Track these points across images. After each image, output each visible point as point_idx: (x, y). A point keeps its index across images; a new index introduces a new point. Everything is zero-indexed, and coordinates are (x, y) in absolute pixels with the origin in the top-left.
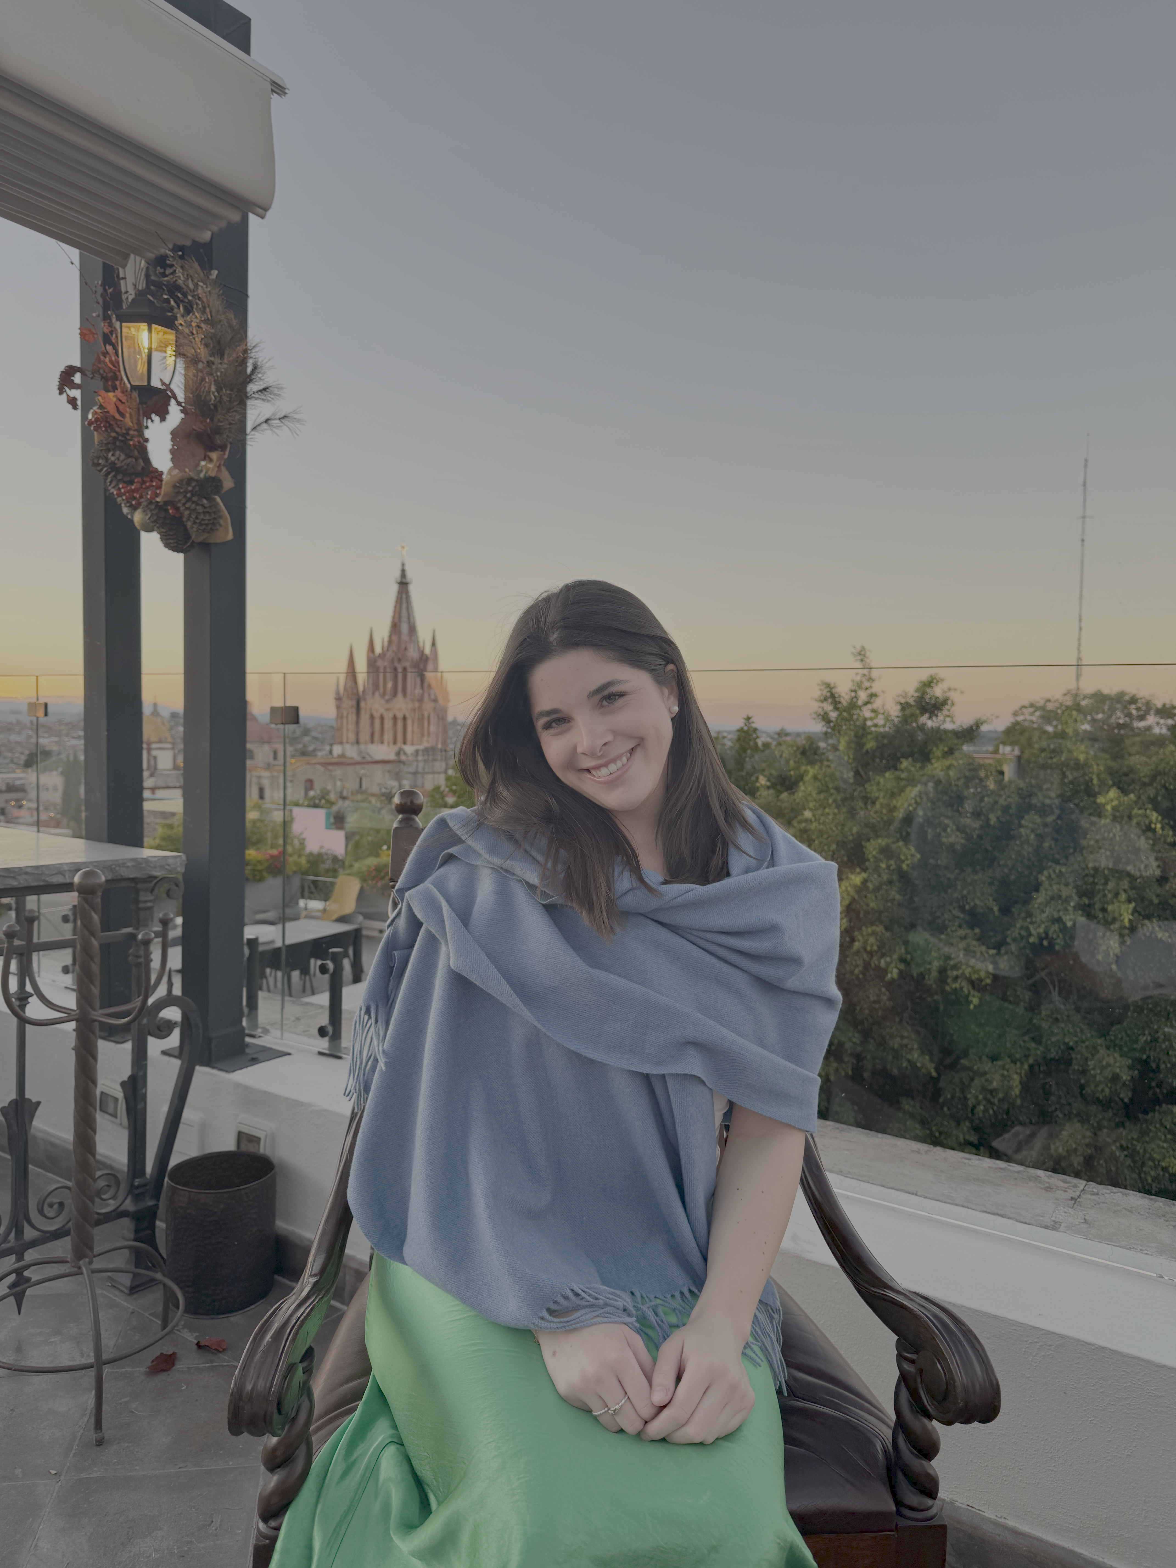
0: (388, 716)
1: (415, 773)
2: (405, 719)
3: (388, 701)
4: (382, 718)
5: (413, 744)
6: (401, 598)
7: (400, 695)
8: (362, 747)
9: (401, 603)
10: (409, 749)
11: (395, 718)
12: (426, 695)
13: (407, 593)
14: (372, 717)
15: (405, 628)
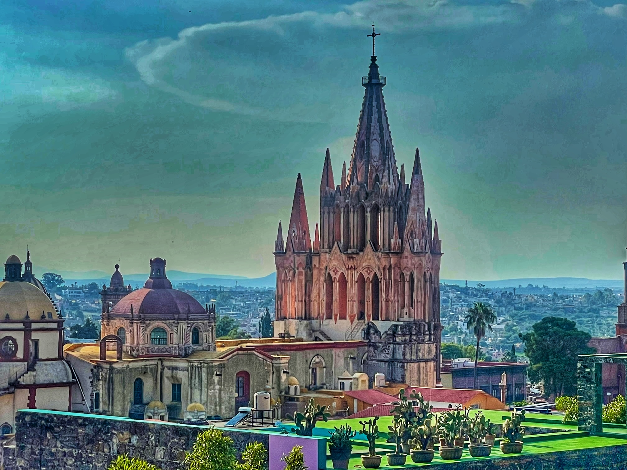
0: (352, 277)
1: (392, 361)
2: (376, 282)
3: (350, 257)
4: (343, 281)
5: (387, 319)
6: (371, 104)
7: (369, 247)
8: (315, 323)
9: (370, 114)
10: (382, 326)
11: (362, 281)
12: (407, 246)
13: (380, 98)
14: (330, 281)
15: (375, 149)
